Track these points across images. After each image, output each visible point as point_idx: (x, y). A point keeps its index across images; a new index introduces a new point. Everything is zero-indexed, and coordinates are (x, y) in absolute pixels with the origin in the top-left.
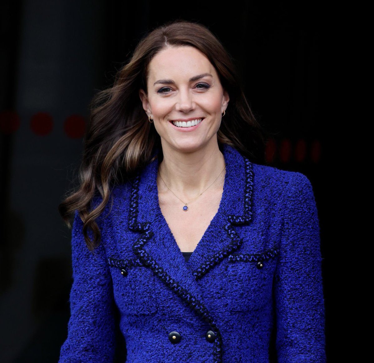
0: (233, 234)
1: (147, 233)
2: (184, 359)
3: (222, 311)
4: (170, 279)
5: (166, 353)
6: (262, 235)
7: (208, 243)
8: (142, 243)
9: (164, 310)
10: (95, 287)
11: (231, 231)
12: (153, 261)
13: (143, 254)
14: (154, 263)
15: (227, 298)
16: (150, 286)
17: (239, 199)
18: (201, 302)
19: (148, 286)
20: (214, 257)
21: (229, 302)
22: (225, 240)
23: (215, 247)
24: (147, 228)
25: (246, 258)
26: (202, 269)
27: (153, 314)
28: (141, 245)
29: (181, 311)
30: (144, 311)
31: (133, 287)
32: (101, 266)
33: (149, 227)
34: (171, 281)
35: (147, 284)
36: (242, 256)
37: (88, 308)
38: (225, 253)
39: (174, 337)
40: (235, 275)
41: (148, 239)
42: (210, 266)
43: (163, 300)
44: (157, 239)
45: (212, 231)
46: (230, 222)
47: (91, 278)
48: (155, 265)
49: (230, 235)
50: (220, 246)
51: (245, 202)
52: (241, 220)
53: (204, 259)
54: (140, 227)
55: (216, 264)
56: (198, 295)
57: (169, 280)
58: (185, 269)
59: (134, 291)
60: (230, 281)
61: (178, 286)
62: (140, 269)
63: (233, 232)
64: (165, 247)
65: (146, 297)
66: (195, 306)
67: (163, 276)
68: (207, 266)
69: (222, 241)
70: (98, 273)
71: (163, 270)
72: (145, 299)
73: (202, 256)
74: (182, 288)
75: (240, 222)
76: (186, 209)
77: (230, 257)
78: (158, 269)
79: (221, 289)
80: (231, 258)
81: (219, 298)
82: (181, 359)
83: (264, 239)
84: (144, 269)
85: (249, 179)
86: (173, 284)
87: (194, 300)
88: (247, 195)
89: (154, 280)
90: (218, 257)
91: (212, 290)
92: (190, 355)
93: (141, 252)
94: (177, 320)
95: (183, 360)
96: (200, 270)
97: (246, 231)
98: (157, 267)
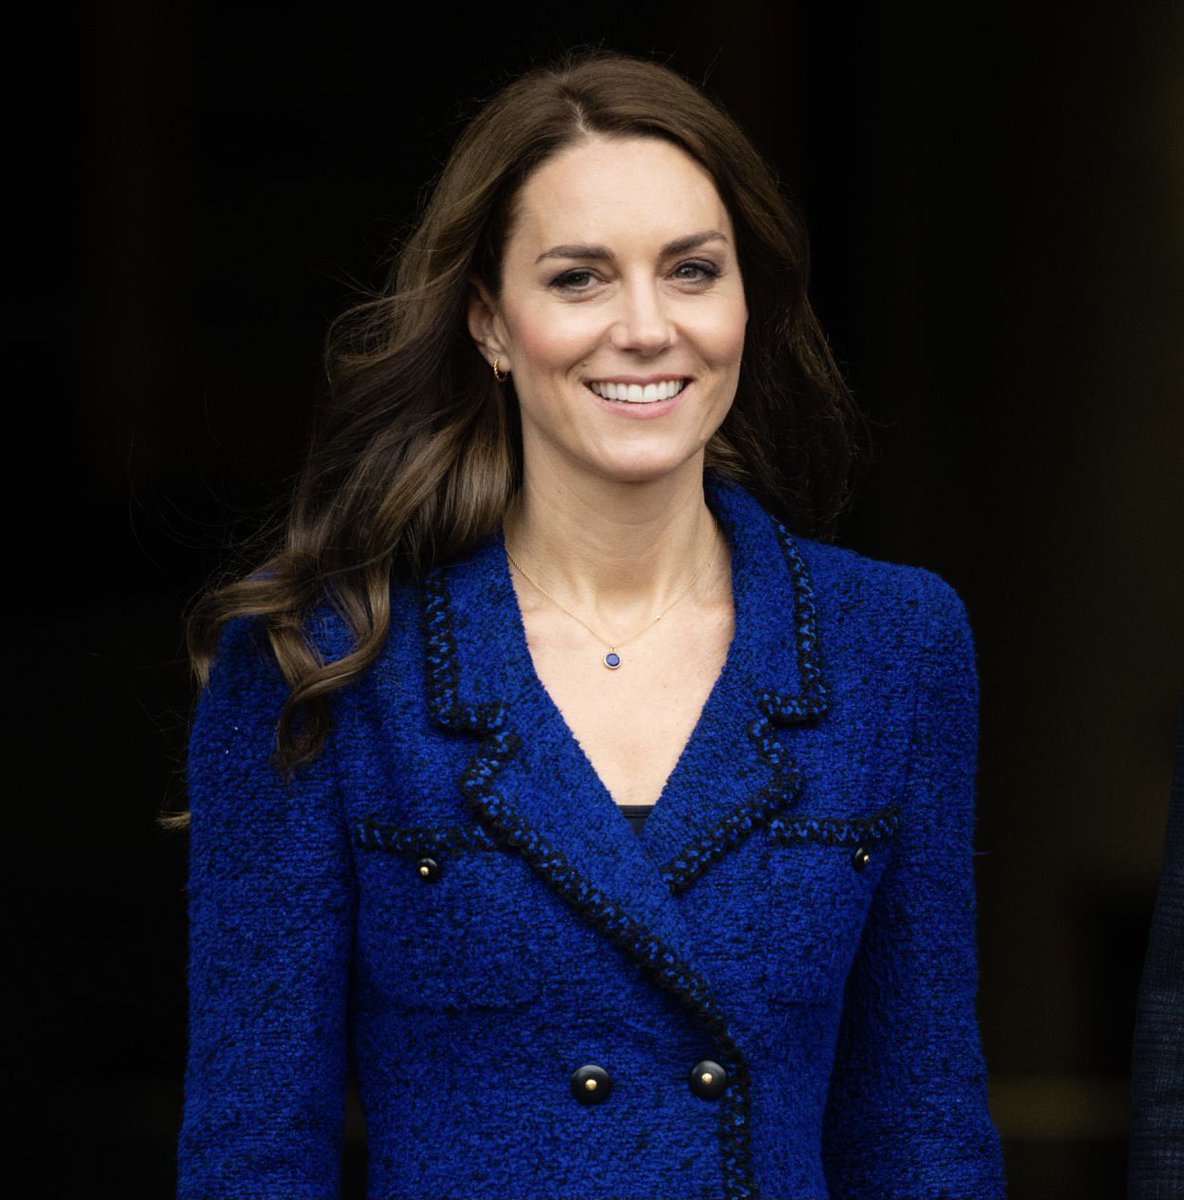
0: (776, 751)
1: (500, 738)
2: (624, 1153)
3: (745, 999)
4: (592, 892)
5: (563, 1137)
6: (862, 762)
7: (703, 778)
8: (486, 771)
9: (562, 993)
10: (318, 917)
11: (770, 745)
12: (532, 833)
13: (498, 807)
14: (535, 839)
15: (765, 957)
16: (521, 915)
17: (783, 643)
18: (693, 967)
19: (514, 913)
20: (723, 824)
21: (772, 969)
22: (752, 770)
23: (723, 792)
24: (499, 721)
25: (829, 831)
26: (689, 861)
27: (520, 1006)
28: (486, 777)
29: (622, 996)
30: (490, 996)
31: (459, 915)
32: (332, 848)
33: (506, 719)
34: (596, 899)
35: (512, 907)
36: (815, 825)
37: (298, 986)
38: (759, 815)
39: (591, 1083)
40: (793, 887)
41: (504, 758)
42: (714, 855)
43: (563, 960)
44: (535, 760)
45: (712, 740)
46: (766, 713)
47: (301, 888)
48: (538, 845)
49: (766, 755)
50: (739, 789)
51: (801, 652)
52: (798, 710)
53: (693, 832)
54: (474, 719)
55: (730, 848)
56: (682, 945)
57: (588, 896)
58: (639, 860)
59: (461, 932)
60: (778, 905)
61: (620, 914)
62: (488, 859)
63: (777, 745)
64: (565, 787)
65: (503, 950)
66: (674, 979)
67: (567, 880)
68: (703, 852)
69: (743, 775)
70: (323, 869)
71: (565, 862)
72: (502, 957)
73: (686, 820)
74: (633, 922)
75: (794, 714)
76: (613, 662)
77: (775, 824)
78: (549, 859)
79: (749, 928)
80: (778, 829)
81: (740, 958)
82: (613, 1154)
83: (866, 775)
84: (499, 858)
85: (802, 580)
86: (601, 907)
87: (671, 960)
88: (805, 630)
89: (535, 896)
90: (737, 826)
91: (718, 931)
92: (642, 1142)
93: (490, 803)
94: (603, 1025)
95: (621, 1159)
96: (682, 865)
97: (809, 746)
98: (546, 852)
